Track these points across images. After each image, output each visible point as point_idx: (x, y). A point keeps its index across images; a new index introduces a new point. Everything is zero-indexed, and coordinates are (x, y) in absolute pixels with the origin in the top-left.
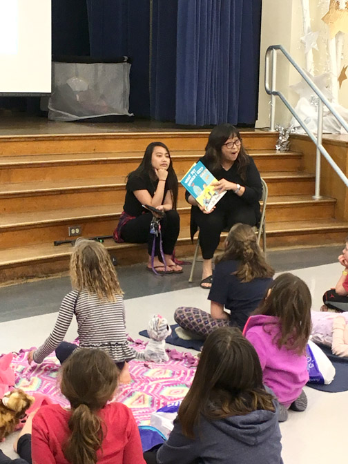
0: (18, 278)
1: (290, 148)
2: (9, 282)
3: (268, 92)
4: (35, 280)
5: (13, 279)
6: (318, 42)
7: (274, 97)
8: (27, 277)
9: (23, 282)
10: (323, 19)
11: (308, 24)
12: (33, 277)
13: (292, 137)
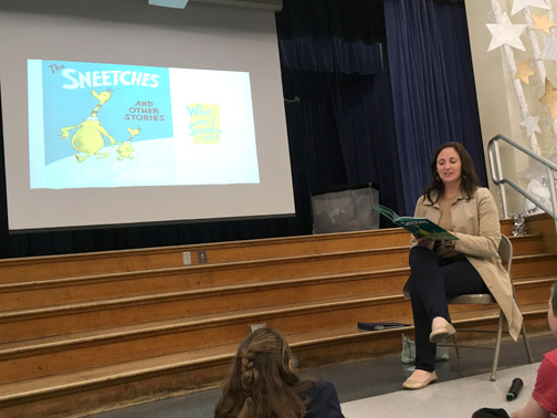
0: (154, 392)
1: (527, 230)
2: (141, 398)
3: (496, 183)
4: (182, 393)
5: (147, 394)
6: (539, 124)
7: (502, 186)
8: (170, 390)
9: (161, 397)
10: (540, 100)
11: (525, 109)
12: (178, 389)
13: (528, 220)
